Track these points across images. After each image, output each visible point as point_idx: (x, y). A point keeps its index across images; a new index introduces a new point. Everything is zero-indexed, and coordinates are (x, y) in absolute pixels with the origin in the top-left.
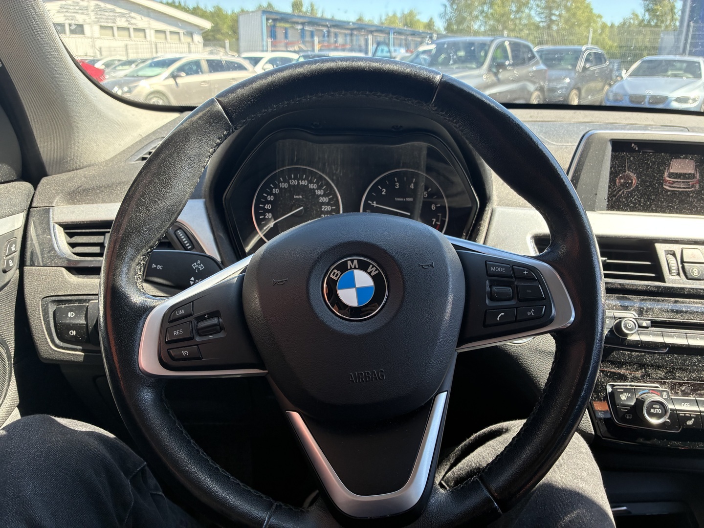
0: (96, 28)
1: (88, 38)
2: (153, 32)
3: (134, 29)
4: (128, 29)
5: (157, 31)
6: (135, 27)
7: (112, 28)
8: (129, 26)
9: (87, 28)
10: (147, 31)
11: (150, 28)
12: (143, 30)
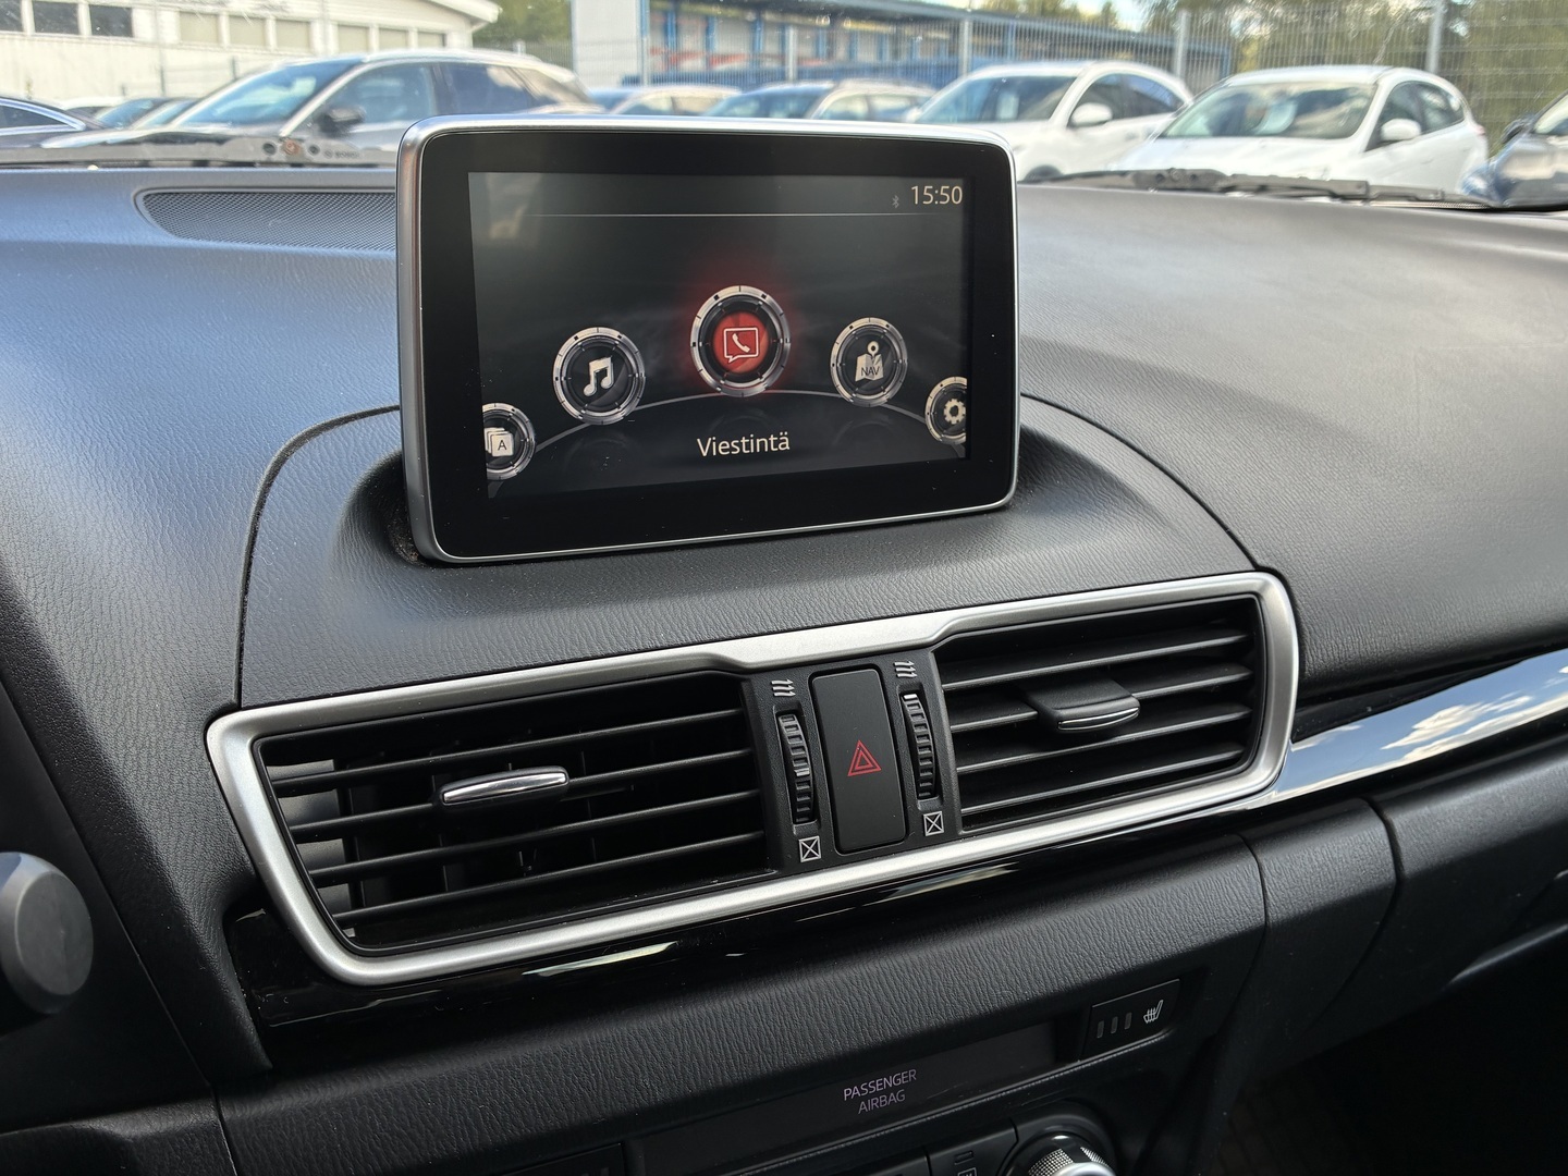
0: (169, 18)
1: (144, 44)
2: (332, 30)
3: (278, 20)
4: (263, 20)
5: (342, 26)
6: (280, 14)
7: (216, 16)
8: (263, 13)
9: (141, 20)
10: (317, 28)
11: (324, 19)
12: (307, 23)
